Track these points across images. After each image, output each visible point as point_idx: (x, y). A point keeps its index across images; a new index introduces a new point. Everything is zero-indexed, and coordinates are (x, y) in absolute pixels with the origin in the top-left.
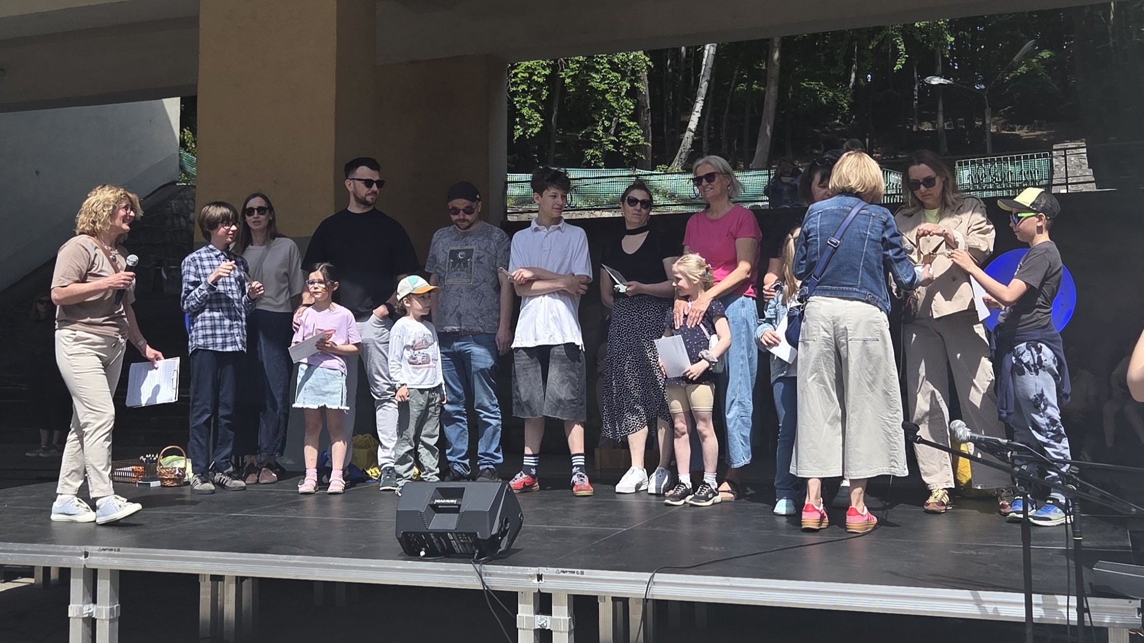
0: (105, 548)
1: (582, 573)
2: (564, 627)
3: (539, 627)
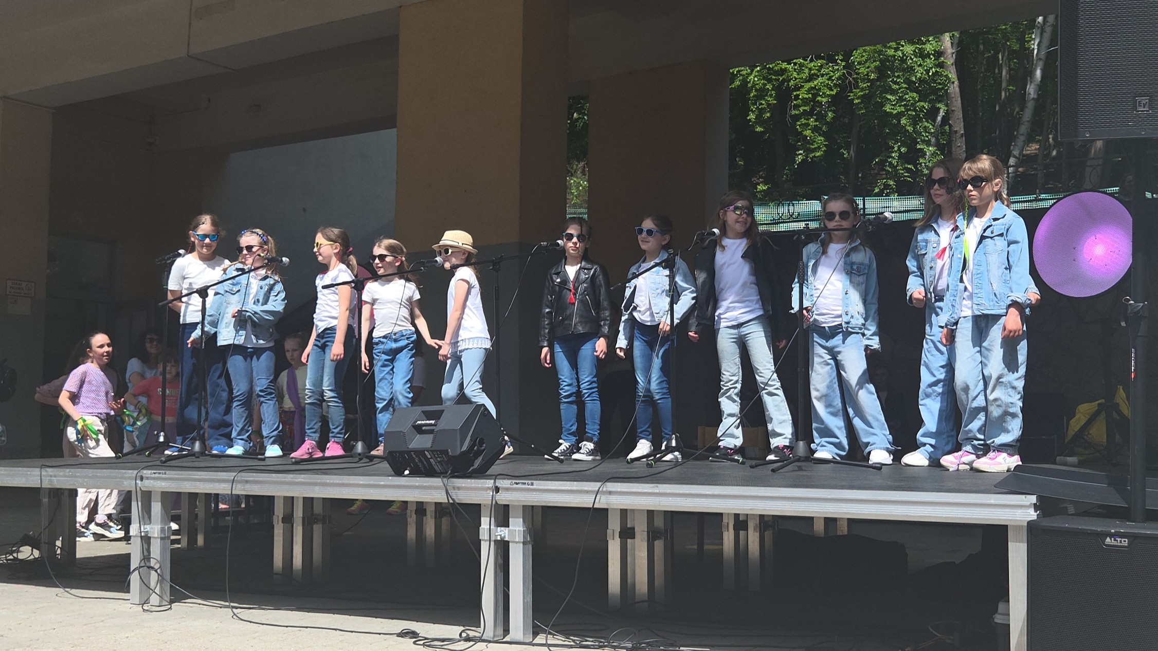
0: (155, 472)
1: (532, 484)
2: (519, 538)
3: (499, 538)
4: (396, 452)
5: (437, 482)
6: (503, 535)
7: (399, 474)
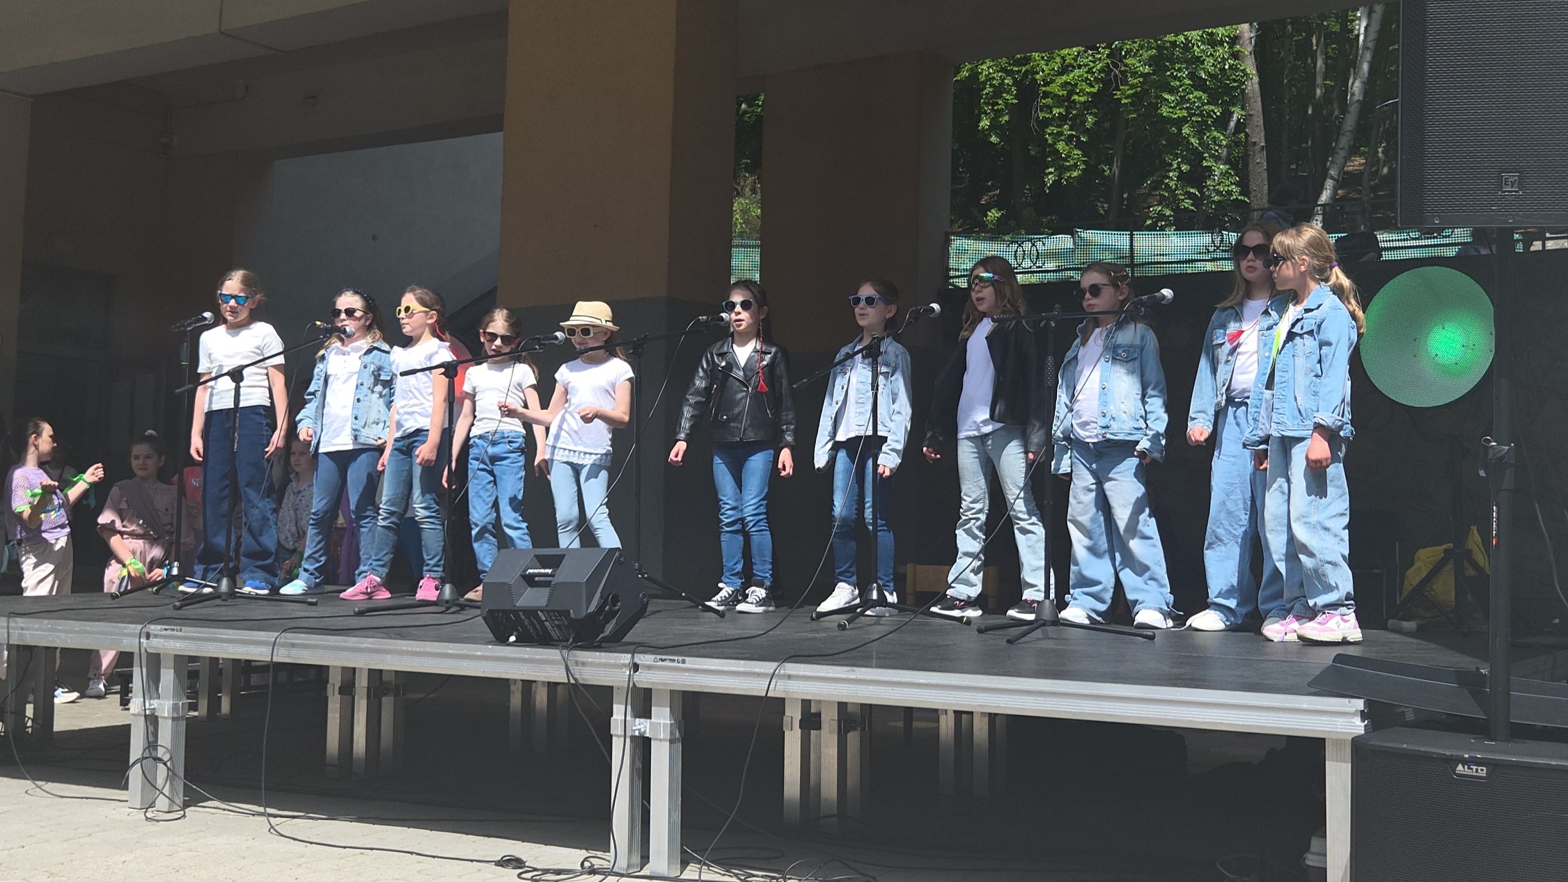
0: (166, 627)
1: (684, 662)
2: (664, 734)
3: (637, 733)
4: (498, 611)
5: (553, 654)
6: (642, 730)
7: (502, 640)
